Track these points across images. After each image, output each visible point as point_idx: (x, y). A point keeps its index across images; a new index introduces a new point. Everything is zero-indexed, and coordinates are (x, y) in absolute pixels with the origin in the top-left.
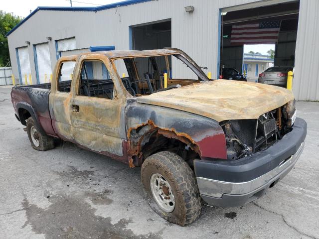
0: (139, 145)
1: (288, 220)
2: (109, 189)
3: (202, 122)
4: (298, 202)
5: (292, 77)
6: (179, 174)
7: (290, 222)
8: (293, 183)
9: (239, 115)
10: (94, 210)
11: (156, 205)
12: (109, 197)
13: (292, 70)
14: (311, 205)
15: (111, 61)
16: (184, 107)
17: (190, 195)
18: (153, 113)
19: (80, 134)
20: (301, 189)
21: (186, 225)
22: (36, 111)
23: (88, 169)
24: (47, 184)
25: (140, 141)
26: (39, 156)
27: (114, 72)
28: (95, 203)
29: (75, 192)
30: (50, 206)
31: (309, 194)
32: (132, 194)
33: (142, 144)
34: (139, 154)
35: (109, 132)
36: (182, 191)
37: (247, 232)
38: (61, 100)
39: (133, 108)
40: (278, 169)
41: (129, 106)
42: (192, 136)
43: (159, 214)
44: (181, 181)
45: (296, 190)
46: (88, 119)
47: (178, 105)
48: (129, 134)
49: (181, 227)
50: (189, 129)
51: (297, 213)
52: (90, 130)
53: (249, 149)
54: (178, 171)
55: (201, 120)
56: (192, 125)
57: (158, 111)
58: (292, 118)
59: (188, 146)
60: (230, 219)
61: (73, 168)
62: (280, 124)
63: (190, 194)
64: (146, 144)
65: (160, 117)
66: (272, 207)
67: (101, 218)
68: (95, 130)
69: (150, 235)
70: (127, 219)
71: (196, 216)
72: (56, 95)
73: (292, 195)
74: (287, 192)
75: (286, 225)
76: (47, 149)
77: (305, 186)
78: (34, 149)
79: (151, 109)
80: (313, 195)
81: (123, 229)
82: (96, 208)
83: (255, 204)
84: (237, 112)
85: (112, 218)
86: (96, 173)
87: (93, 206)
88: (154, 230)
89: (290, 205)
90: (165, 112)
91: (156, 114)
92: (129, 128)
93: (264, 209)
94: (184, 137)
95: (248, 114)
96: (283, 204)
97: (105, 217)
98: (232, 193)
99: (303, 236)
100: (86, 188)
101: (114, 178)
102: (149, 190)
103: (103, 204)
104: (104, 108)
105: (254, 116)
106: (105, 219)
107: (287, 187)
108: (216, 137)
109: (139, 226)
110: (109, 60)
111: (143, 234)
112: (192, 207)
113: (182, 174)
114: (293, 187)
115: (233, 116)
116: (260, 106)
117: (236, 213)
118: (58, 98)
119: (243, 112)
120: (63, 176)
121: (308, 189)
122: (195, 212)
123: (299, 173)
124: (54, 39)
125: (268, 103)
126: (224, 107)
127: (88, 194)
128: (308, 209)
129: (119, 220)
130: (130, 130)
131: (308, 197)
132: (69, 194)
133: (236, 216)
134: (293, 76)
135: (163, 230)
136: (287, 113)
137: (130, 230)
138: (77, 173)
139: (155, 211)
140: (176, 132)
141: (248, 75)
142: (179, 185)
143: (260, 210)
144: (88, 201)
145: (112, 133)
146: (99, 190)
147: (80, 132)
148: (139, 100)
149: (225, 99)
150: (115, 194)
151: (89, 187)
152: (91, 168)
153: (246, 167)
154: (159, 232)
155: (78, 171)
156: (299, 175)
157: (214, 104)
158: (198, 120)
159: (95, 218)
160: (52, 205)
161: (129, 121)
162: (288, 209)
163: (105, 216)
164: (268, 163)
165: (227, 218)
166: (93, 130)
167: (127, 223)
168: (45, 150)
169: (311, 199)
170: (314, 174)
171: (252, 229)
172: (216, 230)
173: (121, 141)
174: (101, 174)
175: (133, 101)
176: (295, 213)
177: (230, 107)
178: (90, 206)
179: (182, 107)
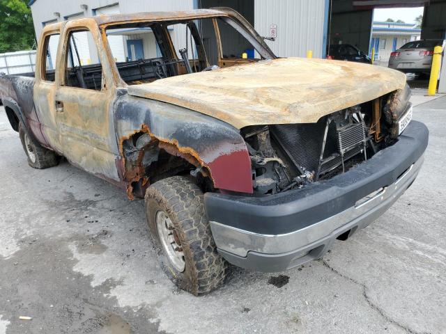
0: (140, 166)
1: (372, 295)
2: (108, 229)
3: (214, 129)
4: (397, 262)
5: (440, 56)
6: (187, 214)
7: (375, 297)
8: (399, 230)
9: (279, 116)
10: (76, 261)
11: (166, 258)
12: (104, 242)
13: (441, 44)
14: (418, 269)
15: (100, 29)
16: (191, 102)
17: (204, 250)
18: (148, 114)
19: (68, 146)
20: (411, 240)
21: (200, 295)
22: (23, 112)
23: (91, 197)
24: (25, 219)
25: (141, 159)
26: (32, 176)
27: (103, 47)
28: (80, 251)
29: (59, 232)
30: (16, 254)
31: (422, 249)
32: (138, 239)
33: (144, 163)
34: (142, 179)
35: (99, 144)
36: (190, 242)
37: (296, 311)
38: (45, 93)
39: (123, 105)
40: (353, 212)
41: (119, 101)
42: (200, 153)
43: (167, 273)
44: (188, 226)
45: (401, 242)
46: (74, 123)
47: (182, 99)
48: (121, 146)
49: (193, 297)
50: (197, 140)
51: (391, 283)
52: (78, 139)
53: (309, 175)
54: (185, 209)
55: (213, 125)
56: (200, 135)
57: (155, 109)
58: (400, 122)
59: (198, 170)
60: (275, 288)
61: (71, 195)
62: (378, 132)
63: (203, 247)
64: (153, 163)
65: (157, 119)
66: (352, 271)
67: (79, 275)
68: (84, 139)
69: (141, 309)
70: (117, 279)
71: (216, 281)
72: (40, 86)
73: (391, 250)
74: (385, 245)
75: (366, 303)
76: (46, 166)
77: (419, 236)
78: (30, 165)
79: (145, 106)
80: (429, 252)
81: (105, 295)
82: (79, 259)
83: (325, 264)
84: (277, 110)
85: (97, 275)
86: (99, 205)
87: (77, 255)
88: (149, 300)
89: (384, 268)
90: (165, 110)
91: (152, 114)
92: (121, 138)
93: (337, 272)
94: (189, 155)
95: (296, 114)
96: (371, 266)
97: (86, 274)
98: (265, 251)
99: (391, 326)
100: (77, 228)
101: (122, 213)
102: (156, 235)
103: (91, 252)
104: (90, 106)
105: (308, 117)
106: (86, 277)
107: (388, 236)
108: (235, 155)
109: (130, 292)
110: (97, 27)
111: (132, 305)
112: (207, 268)
113: (193, 214)
114: (398, 238)
115: (268, 117)
116: (325, 99)
117: (288, 278)
118: (42, 91)
119: (290, 112)
120: (52, 207)
121: (423, 241)
122: (214, 275)
123: (416, 212)
124: (91, 7)
125: (343, 94)
126: (259, 102)
127: (75, 237)
128: (413, 276)
129: (104, 280)
130: (122, 141)
131: (418, 255)
132: (50, 235)
133: (288, 282)
134: (443, 54)
135: (164, 300)
136: (392, 113)
137: (115, 297)
138: (74, 204)
139: (163, 267)
140: (178, 145)
141: (379, 56)
142: (185, 232)
143: (330, 274)
144: (73, 247)
145: (102, 144)
146: (94, 230)
147: (68, 142)
148: (131, 90)
149: (267, 88)
150: (114, 238)
151: (81, 225)
152: (96, 195)
153: (290, 208)
154: (157, 303)
155: (76, 201)
156: (414, 216)
157: (245, 96)
158: (208, 124)
159: (72, 274)
160: (19, 252)
161: (119, 126)
162: (378, 275)
163: (86, 272)
164: (331, 201)
165: (271, 285)
166: (81, 140)
167: (115, 286)
168: (43, 168)
169: (422, 259)
170: (440, 216)
171: (305, 308)
172: (247, 304)
173: (114, 158)
174: (107, 205)
175: (125, 92)
176: (387, 283)
177: (269, 101)
178: (72, 255)
179: (187, 101)
